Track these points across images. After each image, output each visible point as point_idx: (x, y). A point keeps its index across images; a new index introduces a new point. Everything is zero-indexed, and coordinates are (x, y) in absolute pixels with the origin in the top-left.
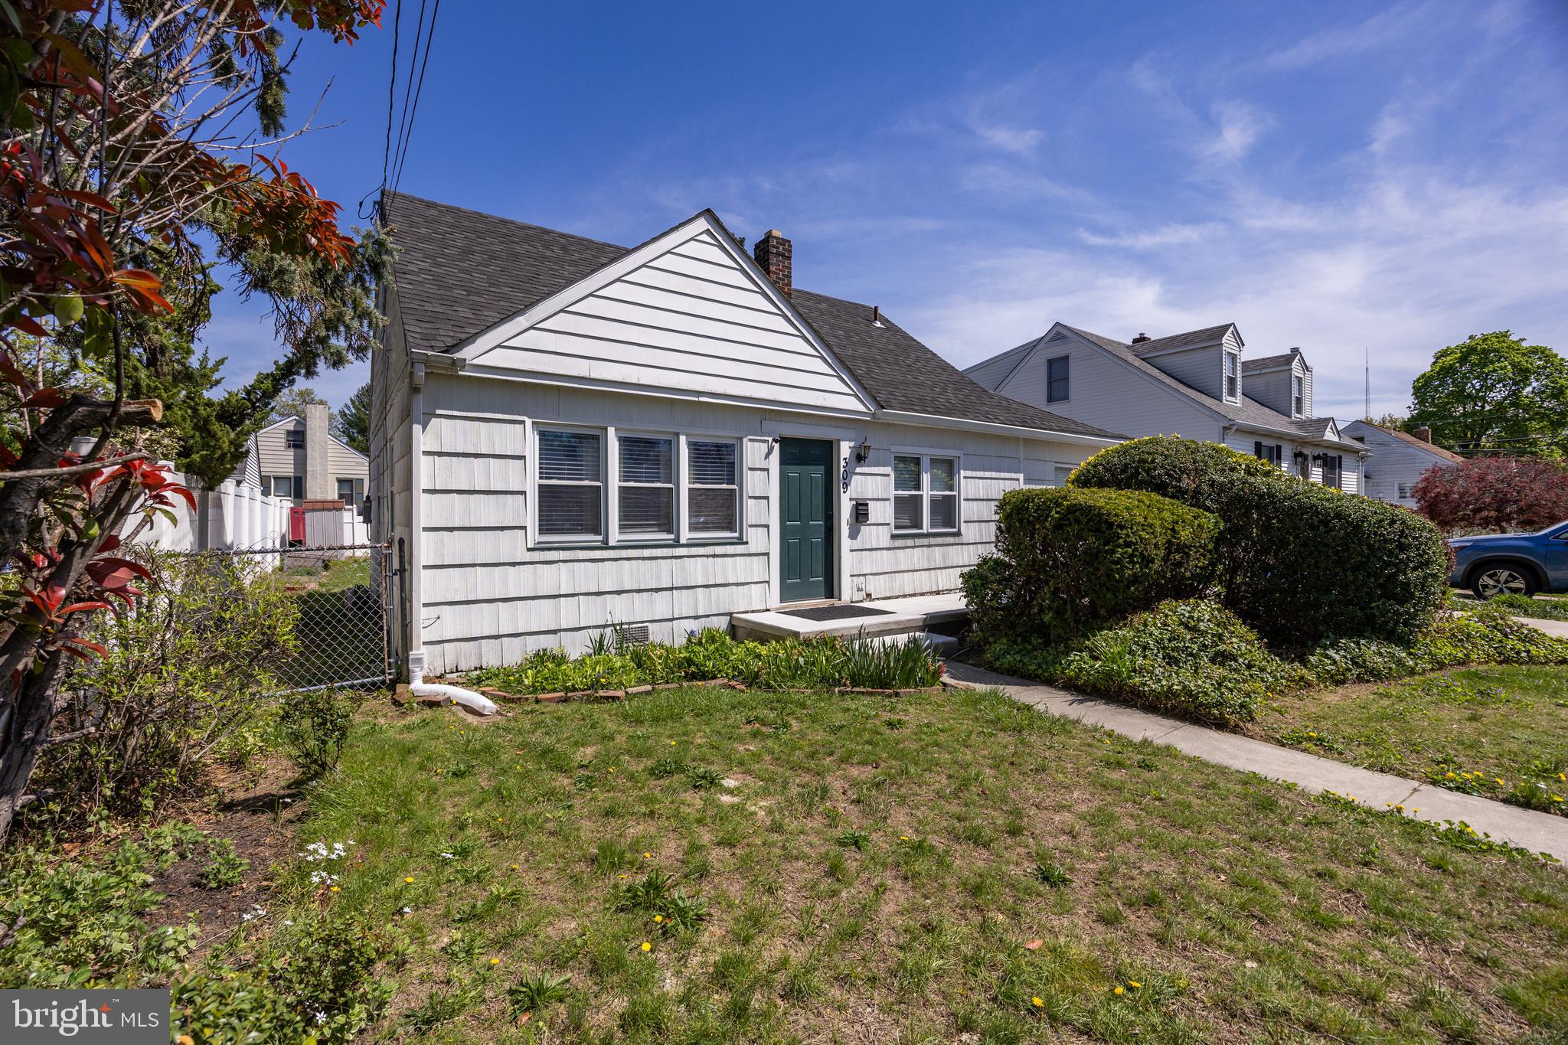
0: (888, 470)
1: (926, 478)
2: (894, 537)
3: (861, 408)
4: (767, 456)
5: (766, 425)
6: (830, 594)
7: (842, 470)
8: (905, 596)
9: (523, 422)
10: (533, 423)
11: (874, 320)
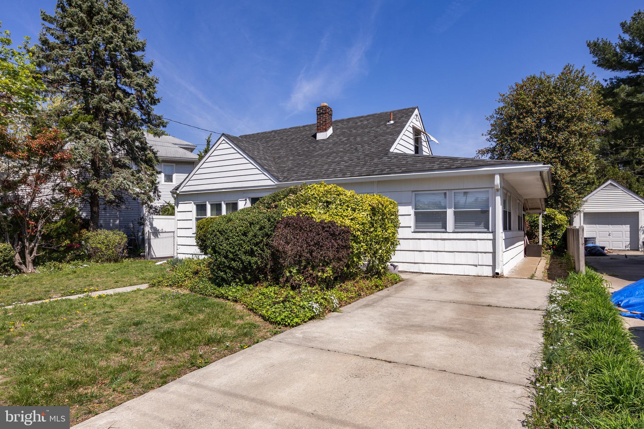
3: (273, 183)
10: (194, 203)
11: (390, 120)
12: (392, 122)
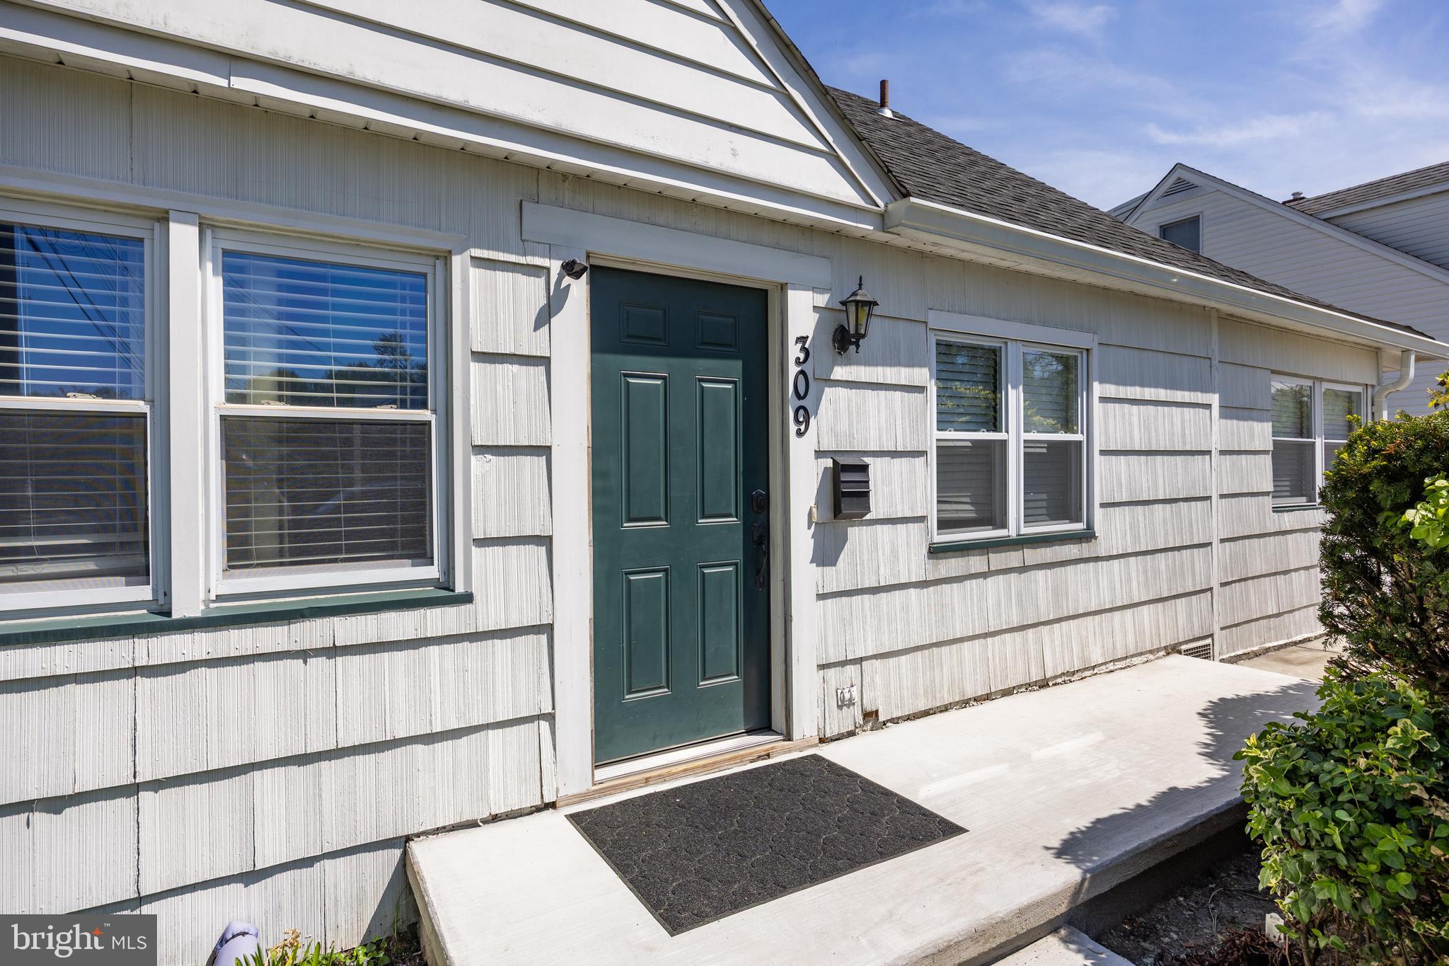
0: (922, 376)
1: (1014, 400)
2: (936, 551)
3: (846, 193)
4: (545, 317)
5: (540, 219)
6: (762, 724)
7: (793, 370)
8: (965, 703)
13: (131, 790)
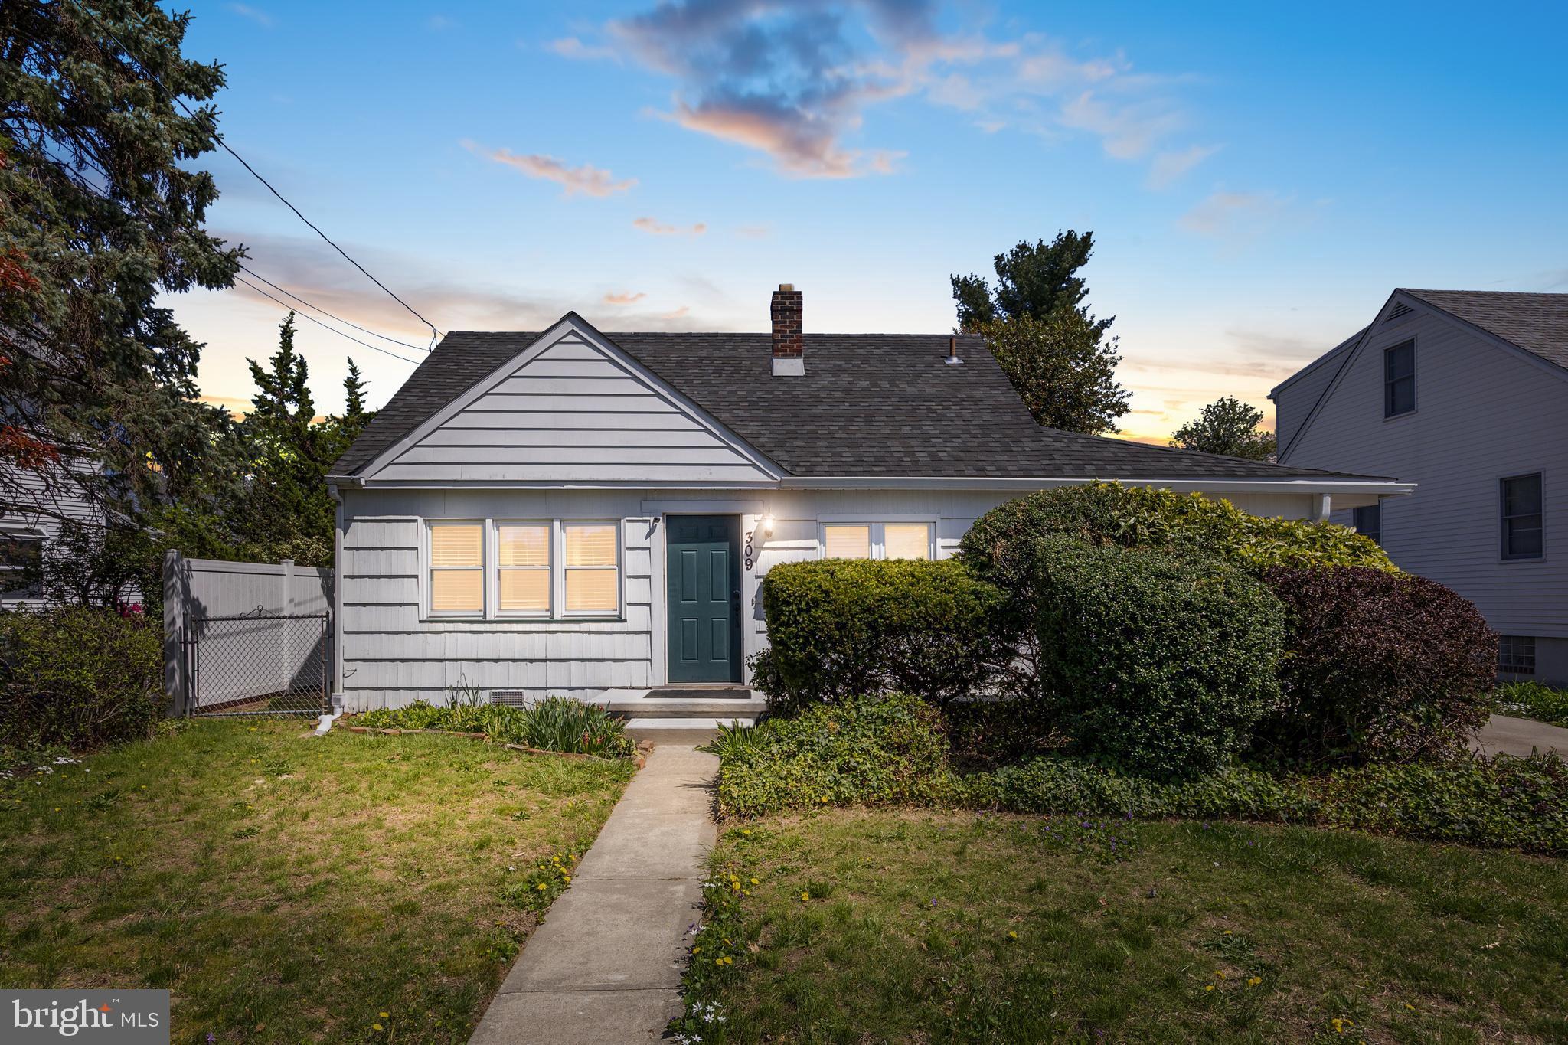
0: (813, 543)
3: (762, 477)
4: (649, 535)
5: (646, 505)
6: (738, 678)
7: (746, 545)
9: (416, 521)
10: (425, 521)
11: (951, 355)
12: (955, 360)
13: (545, 660)
